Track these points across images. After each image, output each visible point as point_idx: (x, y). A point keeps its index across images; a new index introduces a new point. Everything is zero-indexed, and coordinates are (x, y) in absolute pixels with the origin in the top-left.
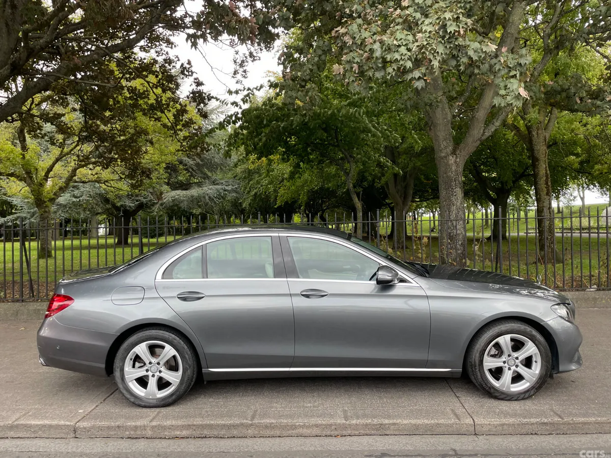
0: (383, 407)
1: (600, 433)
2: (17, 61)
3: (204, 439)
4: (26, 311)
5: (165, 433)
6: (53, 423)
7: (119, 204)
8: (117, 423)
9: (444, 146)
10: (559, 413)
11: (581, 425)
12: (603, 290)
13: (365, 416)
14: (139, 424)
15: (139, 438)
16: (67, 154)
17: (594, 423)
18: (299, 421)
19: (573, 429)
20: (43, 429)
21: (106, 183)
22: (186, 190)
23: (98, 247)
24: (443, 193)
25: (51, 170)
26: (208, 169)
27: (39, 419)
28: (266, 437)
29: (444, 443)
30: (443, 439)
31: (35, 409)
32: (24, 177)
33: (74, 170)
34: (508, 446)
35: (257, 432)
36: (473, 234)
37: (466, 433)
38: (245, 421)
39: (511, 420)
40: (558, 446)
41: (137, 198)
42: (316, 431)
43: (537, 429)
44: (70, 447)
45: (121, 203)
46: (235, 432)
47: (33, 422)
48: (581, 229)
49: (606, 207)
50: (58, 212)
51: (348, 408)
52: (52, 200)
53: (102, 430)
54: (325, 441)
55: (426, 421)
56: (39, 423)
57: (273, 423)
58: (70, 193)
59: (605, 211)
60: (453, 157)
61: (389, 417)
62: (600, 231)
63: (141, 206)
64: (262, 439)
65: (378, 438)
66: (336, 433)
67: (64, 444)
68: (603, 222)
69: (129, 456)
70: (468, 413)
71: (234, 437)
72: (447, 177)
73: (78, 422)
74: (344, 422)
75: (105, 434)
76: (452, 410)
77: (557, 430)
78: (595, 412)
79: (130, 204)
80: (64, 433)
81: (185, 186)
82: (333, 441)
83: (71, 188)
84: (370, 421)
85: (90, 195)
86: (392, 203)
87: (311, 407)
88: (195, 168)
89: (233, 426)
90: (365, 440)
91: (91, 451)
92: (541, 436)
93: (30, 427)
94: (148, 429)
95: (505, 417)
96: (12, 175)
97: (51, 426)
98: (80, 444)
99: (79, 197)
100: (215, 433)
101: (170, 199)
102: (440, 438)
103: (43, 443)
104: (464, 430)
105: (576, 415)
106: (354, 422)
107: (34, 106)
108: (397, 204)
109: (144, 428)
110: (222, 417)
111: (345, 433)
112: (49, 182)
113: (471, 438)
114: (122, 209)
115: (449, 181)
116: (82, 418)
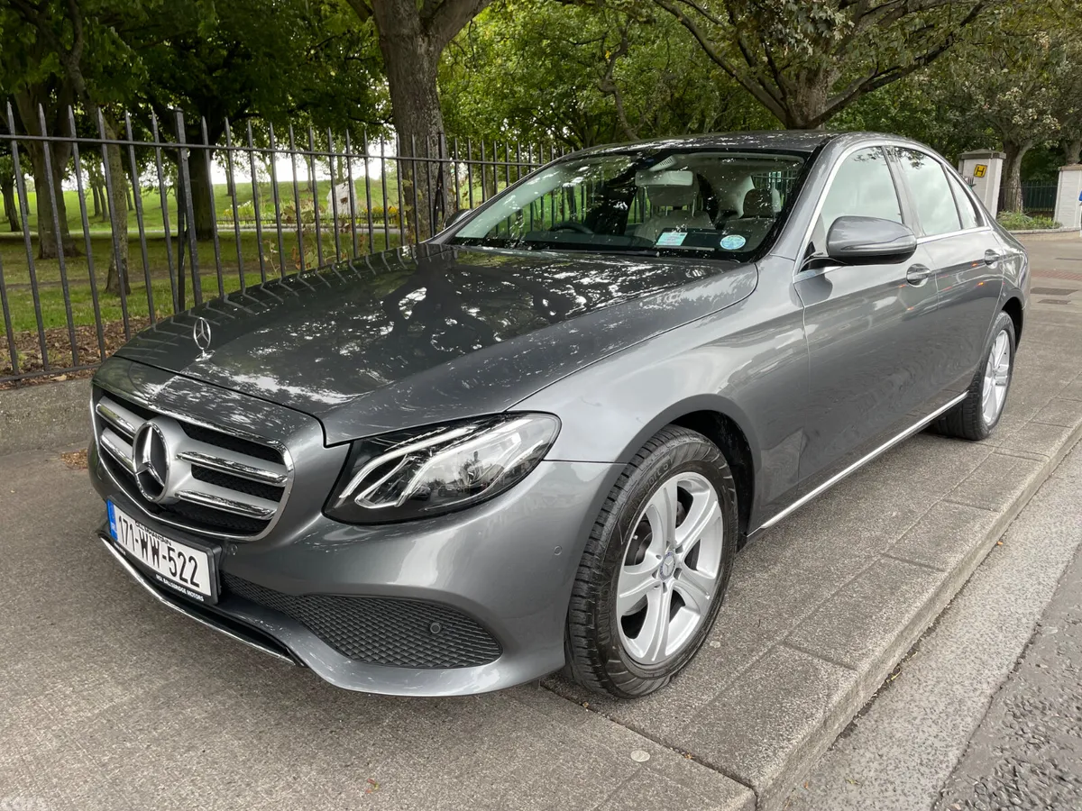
9: (406, 12)
36: (82, 232)
60: (423, 39)
115: (421, 92)
116: (709, 766)
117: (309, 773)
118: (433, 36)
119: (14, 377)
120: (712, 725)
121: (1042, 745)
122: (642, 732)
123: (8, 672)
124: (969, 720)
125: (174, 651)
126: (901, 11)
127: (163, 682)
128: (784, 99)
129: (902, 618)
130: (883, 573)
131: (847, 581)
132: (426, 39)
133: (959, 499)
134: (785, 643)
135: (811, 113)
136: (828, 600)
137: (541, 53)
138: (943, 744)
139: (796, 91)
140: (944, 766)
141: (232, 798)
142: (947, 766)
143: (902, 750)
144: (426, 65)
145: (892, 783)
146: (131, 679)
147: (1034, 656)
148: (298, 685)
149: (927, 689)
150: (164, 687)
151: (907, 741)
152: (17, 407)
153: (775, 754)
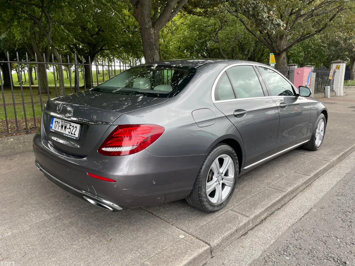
0: (299, 166)
5: (258, 220)
8: (234, 229)
9: (147, 21)
14: (246, 222)
18: (299, 184)
28: (292, 199)
35: (289, 198)
38: (284, 194)
42: (304, 186)
46: (282, 203)
51: (292, 171)
53: (228, 239)
61: (314, 169)
66: (308, 184)
71: (282, 206)
73: (207, 243)
84: (315, 173)
87: (280, 176)
89: (282, 199)
97: (195, 260)
100: (276, 207)
109: (249, 223)
110: (268, 196)
111: (310, 182)
115: (152, 45)
116: (200, 240)
117: (93, 237)
118: (156, 28)
119: (27, 131)
120: (204, 230)
121: (299, 240)
122: (184, 231)
123: (18, 210)
124: (281, 233)
125: (63, 206)
126: (311, 16)
127: (59, 214)
128: (272, 44)
129: (268, 204)
130: (267, 192)
131: (256, 194)
132: (154, 29)
133: (299, 172)
134: (232, 210)
135: (281, 49)
136: (248, 199)
137: (195, 30)
138: (271, 239)
139: (276, 41)
140: (269, 244)
141: (72, 242)
142: (270, 244)
143: (259, 240)
144: (153, 37)
145: (252, 248)
146: (51, 213)
147: (306, 217)
148: (94, 216)
149: (272, 224)
150: (59, 215)
151: (261, 237)
152: (27, 140)
153: (219, 238)
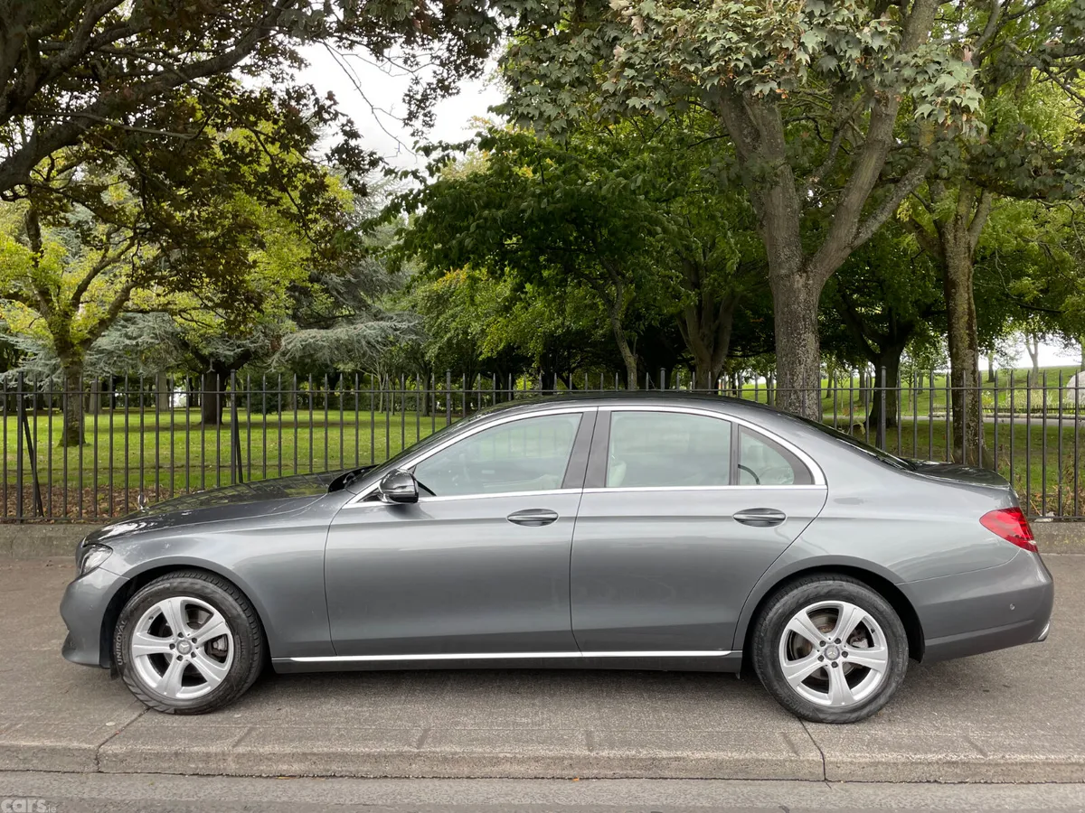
0: (658, 727)
1: (1053, 782)
2: (18, 91)
3: (330, 779)
4: (28, 540)
5: (262, 768)
6: (58, 744)
7: (206, 352)
8: (174, 748)
9: (786, 256)
10: (979, 744)
11: (1018, 768)
12: (1067, 520)
13: (626, 743)
14: (214, 751)
15: (214, 775)
16: (115, 260)
17: (1044, 764)
18: (505, 751)
19: (1004, 775)
20: (40, 755)
21: (184, 315)
22: (327, 328)
23: (173, 428)
24: (782, 342)
25: (85, 289)
26: (366, 292)
27: (34, 738)
28: (444, 778)
29: (767, 795)
30: (766, 787)
31: (29, 718)
32: (36, 301)
33: (126, 291)
34: (885, 804)
35: (427, 769)
37: (808, 777)
38: (406, 748)
39: (891, 757)
40: (974, 805)
41: (239, 342)
42: (535, 769)
43: (938, 773)
44: (87, 790)
45: (210, 349)
46: (388, 769)
47: (23, 743)
48: (1029, 410)
49: (1075, 372)
50: (99, 364)
51: (595, 726)
52: (86, 343)
53: (146, 759)
54: (552, 787)
55: (736, 755)
56: (34, 744)
57: (456, 753)
58: (120, 330)
59: (1073, 379)
60: (801, 276)
61: (669, 747)
62: (1063, 415)
63: (246, 356)
64: (436, 782)
65: (649, 785)
66: (572, 773)
67: (77, 784)
68: (1069, 399)
69: (192, 808)
70: (814, 742)
71: (386, 777)
72: (790, 312)
73: (103, 744)
74: (587, 753)
75: (152, 766)
76: (785, 736)
77: (973, 775)
78: (1046, 744)
79: (226, 352)
80: (77, 763)
81: (325, 322)
82: (568, 787)
83: (122, 322)
84: (634, 752)
85: (155, 334)
86: (692, 359)
87: (528, 724)
88: (343, 290)
89: (385, 757)
90: (623, 787)
91: (124, 797)
92: (945, 785)
93: (16, 751)
94: (230, 759)
95: (881, 750)
96: (16, 296)
97: (53, 750)
98: (105, 784)
99: (135, 338)
100: (352, 769)
101: (299, 345)
102: (760, 785)
103: (39, 782)
104: (804, 772)
105: (1010, 749)
106: (605, 753)
107: (54, 172)
108: (701, 360)
109: (223, 756)
110: (365, 740)
111: (586, 773)
112: (81, 310)
113: (817, 787)
114: (212, 360)
115: (794, 320)
122: (133, 721)
132: (804, 275)
144: (803, 297)
